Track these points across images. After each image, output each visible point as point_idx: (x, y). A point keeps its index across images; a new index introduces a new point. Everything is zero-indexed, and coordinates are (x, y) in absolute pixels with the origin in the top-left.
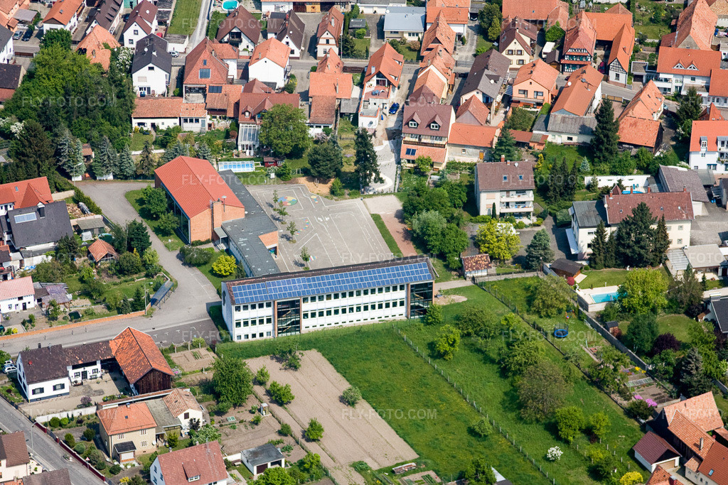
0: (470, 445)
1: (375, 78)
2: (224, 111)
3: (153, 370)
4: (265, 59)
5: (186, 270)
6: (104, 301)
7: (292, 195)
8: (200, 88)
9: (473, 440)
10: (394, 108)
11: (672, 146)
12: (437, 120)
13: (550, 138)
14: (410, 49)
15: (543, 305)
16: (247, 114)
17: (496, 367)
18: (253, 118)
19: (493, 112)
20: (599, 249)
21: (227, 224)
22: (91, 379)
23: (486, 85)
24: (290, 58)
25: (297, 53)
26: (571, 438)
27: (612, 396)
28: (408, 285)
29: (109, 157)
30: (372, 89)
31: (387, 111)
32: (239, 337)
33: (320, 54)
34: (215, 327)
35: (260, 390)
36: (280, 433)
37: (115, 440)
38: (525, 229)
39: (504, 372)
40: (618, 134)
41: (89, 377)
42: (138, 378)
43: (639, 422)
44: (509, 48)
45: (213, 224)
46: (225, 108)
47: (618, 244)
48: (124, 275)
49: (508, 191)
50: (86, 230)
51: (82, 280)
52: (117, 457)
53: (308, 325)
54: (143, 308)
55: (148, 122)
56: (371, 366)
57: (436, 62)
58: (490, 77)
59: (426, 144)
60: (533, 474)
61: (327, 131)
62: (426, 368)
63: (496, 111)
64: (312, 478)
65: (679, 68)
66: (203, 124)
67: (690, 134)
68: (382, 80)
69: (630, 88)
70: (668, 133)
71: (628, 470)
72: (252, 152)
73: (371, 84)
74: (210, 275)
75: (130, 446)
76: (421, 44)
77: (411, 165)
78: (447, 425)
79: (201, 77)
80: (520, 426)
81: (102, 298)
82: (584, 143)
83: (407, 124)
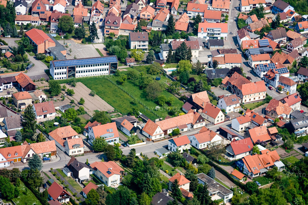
0: (131, 106)
1: (95, 10)
2: (45, 19)
3: (30, 84)
4: (59, 4)
5: (37, 61)
6: (11, 68)
7: (69, 43)
8: (37, 12)
9: (132, 105)
10: (101, 20)
11: (192, 32)
12: (116, 21)
13: (153, 29)
14: (106, 4)
15: (152, 71)
16: (53, 19)
17: (138, 87)
18: (55, 21)
19: (134, 22)
20: (170, 57)
21: (50, 48)
22: (9, 88)
23: (131, 12)
24: (66, 6)
25: (68, 4)
26: (162, 104)
27: (175, 95)
28: (109, 63)
29: (9, 29)
30: (94, 14)
31: (99, 21)
32: (56, 78)
33: (76, 4)
34: (47, 76)
35: (63, 92)
36: (71, 103)
37: (19, 102)
38: (145, 54)
39: (141, 88)
40: (175, 27)
41: (8, 88)
42: (25, 86)
43: (183, 101)
44: (139, 3)
45: (45, 48)
46: (46, 18)
47: (176, 55)
48: (17, 62)
49: (140, 41)
50: (3, 50)
51: (3, 63)
52: (20, 107)
53: (78, 75)
54: (24, 70)
55: (20, 22)
56: (99, 86)
57: (115, 6)
58: (133, 10)
59: (112, 29)
60: (151, 114)
61: (79, 25)
62: (116, 87)
63: (135, 21)
64: (82, 114)
65: (194, 9)
66: (39, 23)
67: (198, 28)
68: (98, 11)
69: (178, 16)
70: (191, 29)
71: (180, 113)
72: (55, 32)
73: (94, 12)
74: (45, 62)
75: (24, 104)
76: (109, 2)
77: (107, 36)
78: (124, 101)
79: (38, 9)
80: (147, 102)
81: (10, 68)
82: (164, 30)
83: (106, 22)
